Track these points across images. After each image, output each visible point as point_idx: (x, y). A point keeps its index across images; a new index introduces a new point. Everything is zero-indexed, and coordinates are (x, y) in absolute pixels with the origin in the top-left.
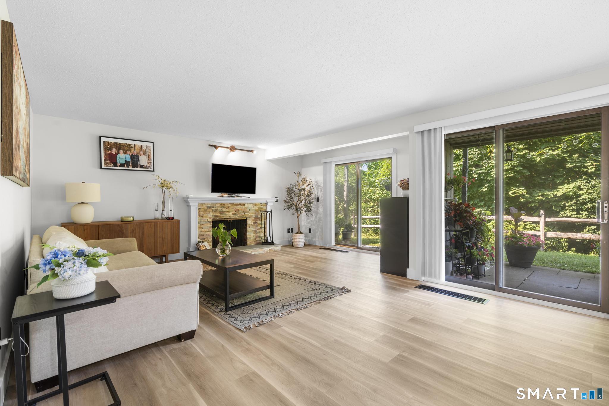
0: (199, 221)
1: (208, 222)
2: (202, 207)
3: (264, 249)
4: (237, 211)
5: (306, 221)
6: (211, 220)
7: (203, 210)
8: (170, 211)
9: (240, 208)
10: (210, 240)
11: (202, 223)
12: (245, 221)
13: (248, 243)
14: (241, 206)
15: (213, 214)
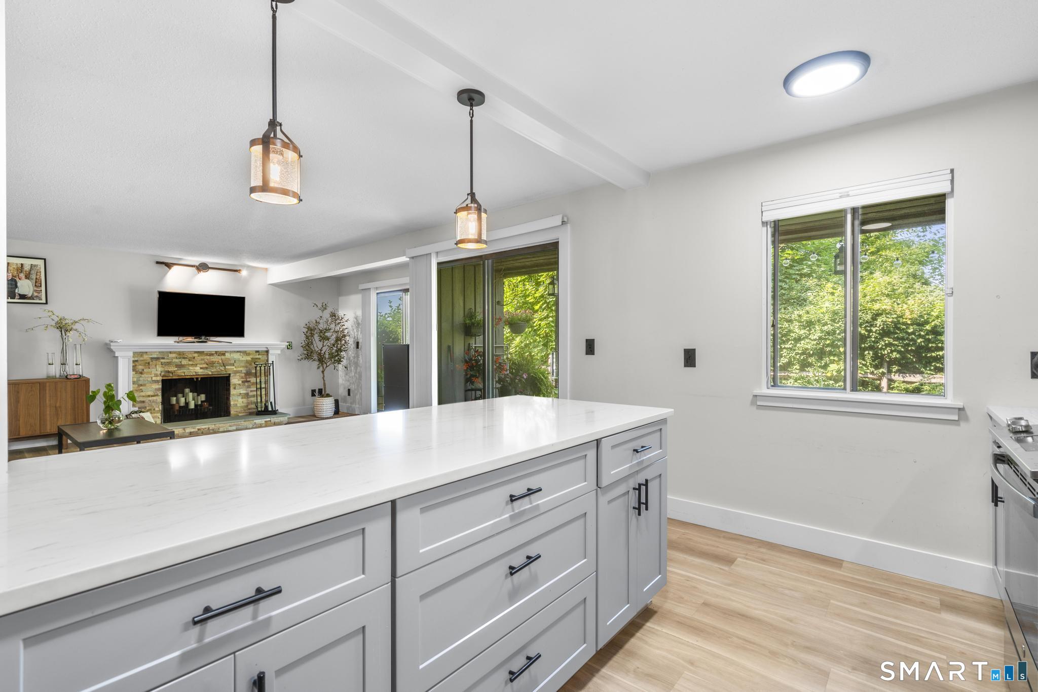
0: (135, 380)
1: (153, 381)
2: (142, 359)
3: (255, 421)
4: (211, 364)
5: (344, 377)
6: (160, 378)
7: (141, 362)
8: (76, 364)
9: (215, 358)
10: (157, 409)
11: (140, 383)
12: (226, 380)
13: (233, 412)
14: (219, 355)
15: (162, 369)
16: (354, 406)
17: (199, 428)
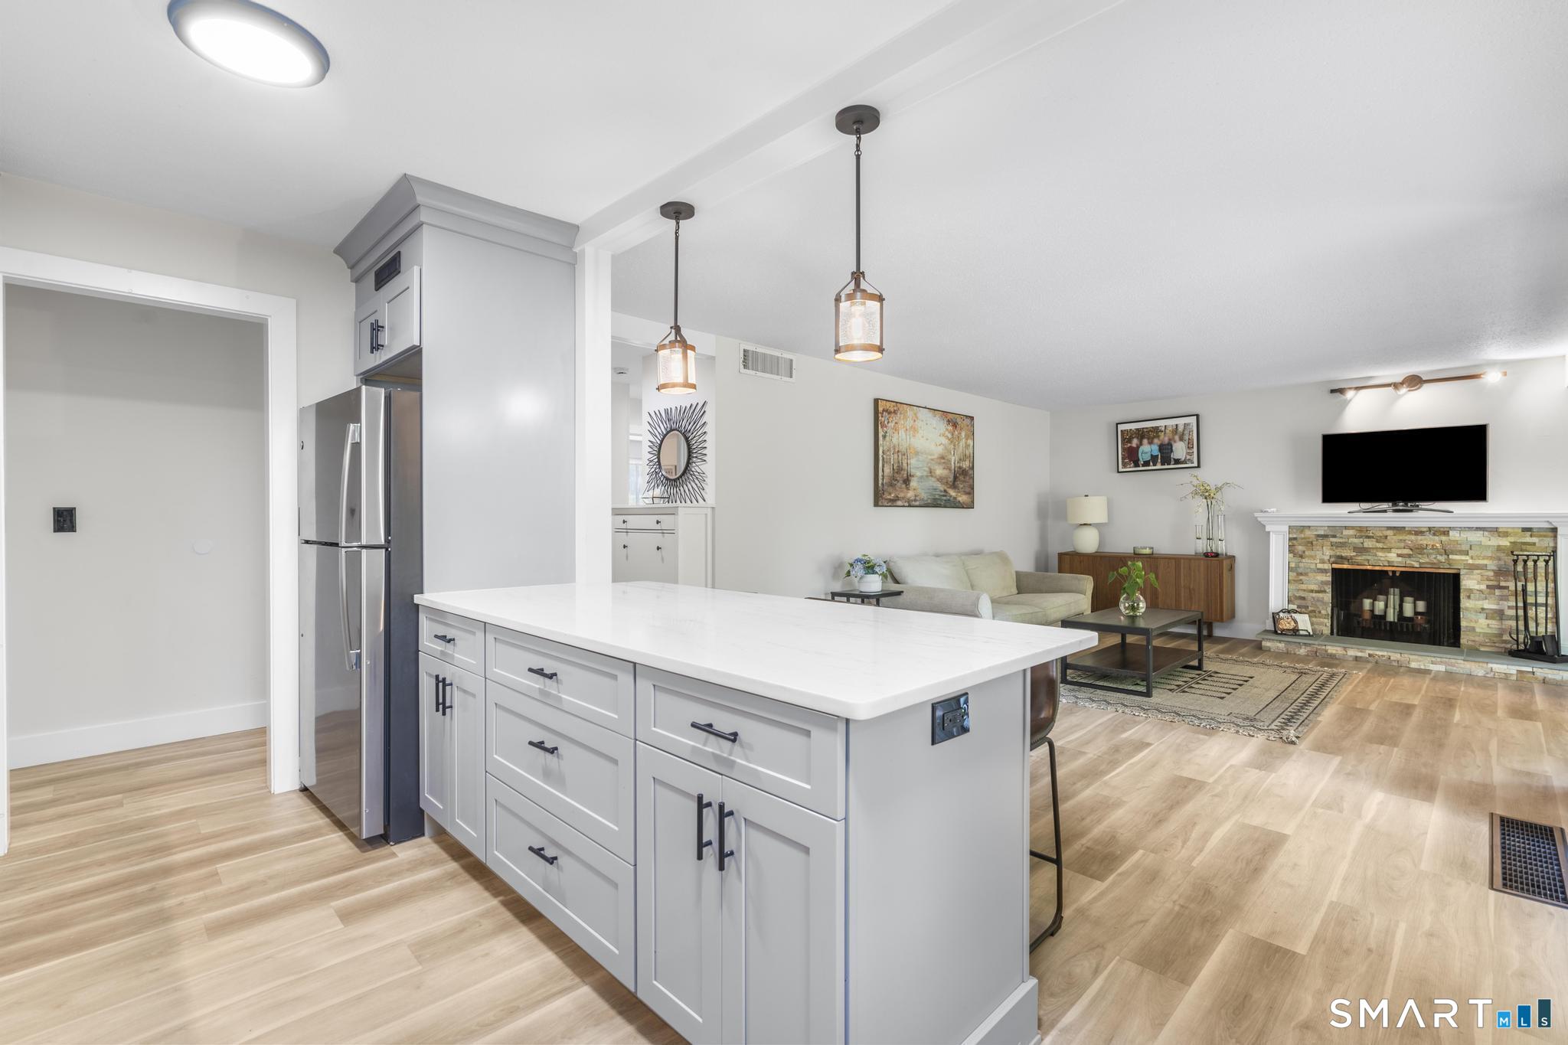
0: (1294, 566)
1: (1318, 569)
2: (1303, 536)
6: (1328, 566)
7: (1300, 541)
8: (1220, 540)
9: (1428, 540)
10: (1323, 612)
11: (1300, 570)
12: (1451, 580)
13: (1464, 640)
14: (1434, 534)
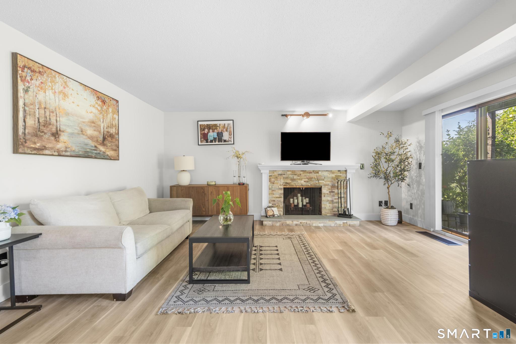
0: (271, 187)
1: (279, 188)
2: (274, 174)
3: (336, 222)
4: (310, 179)
5: (406, 193)
6: (282, 187)
7: (273, 178)
8: (244, 177)
9: (313, 175)
10: (281, 206)
11: (273, 189)
12: (320, 189)
13: (323, 212)
14: (315, 173)
15: (284, 181)
16: (416, 218)
17: (301, 222)
